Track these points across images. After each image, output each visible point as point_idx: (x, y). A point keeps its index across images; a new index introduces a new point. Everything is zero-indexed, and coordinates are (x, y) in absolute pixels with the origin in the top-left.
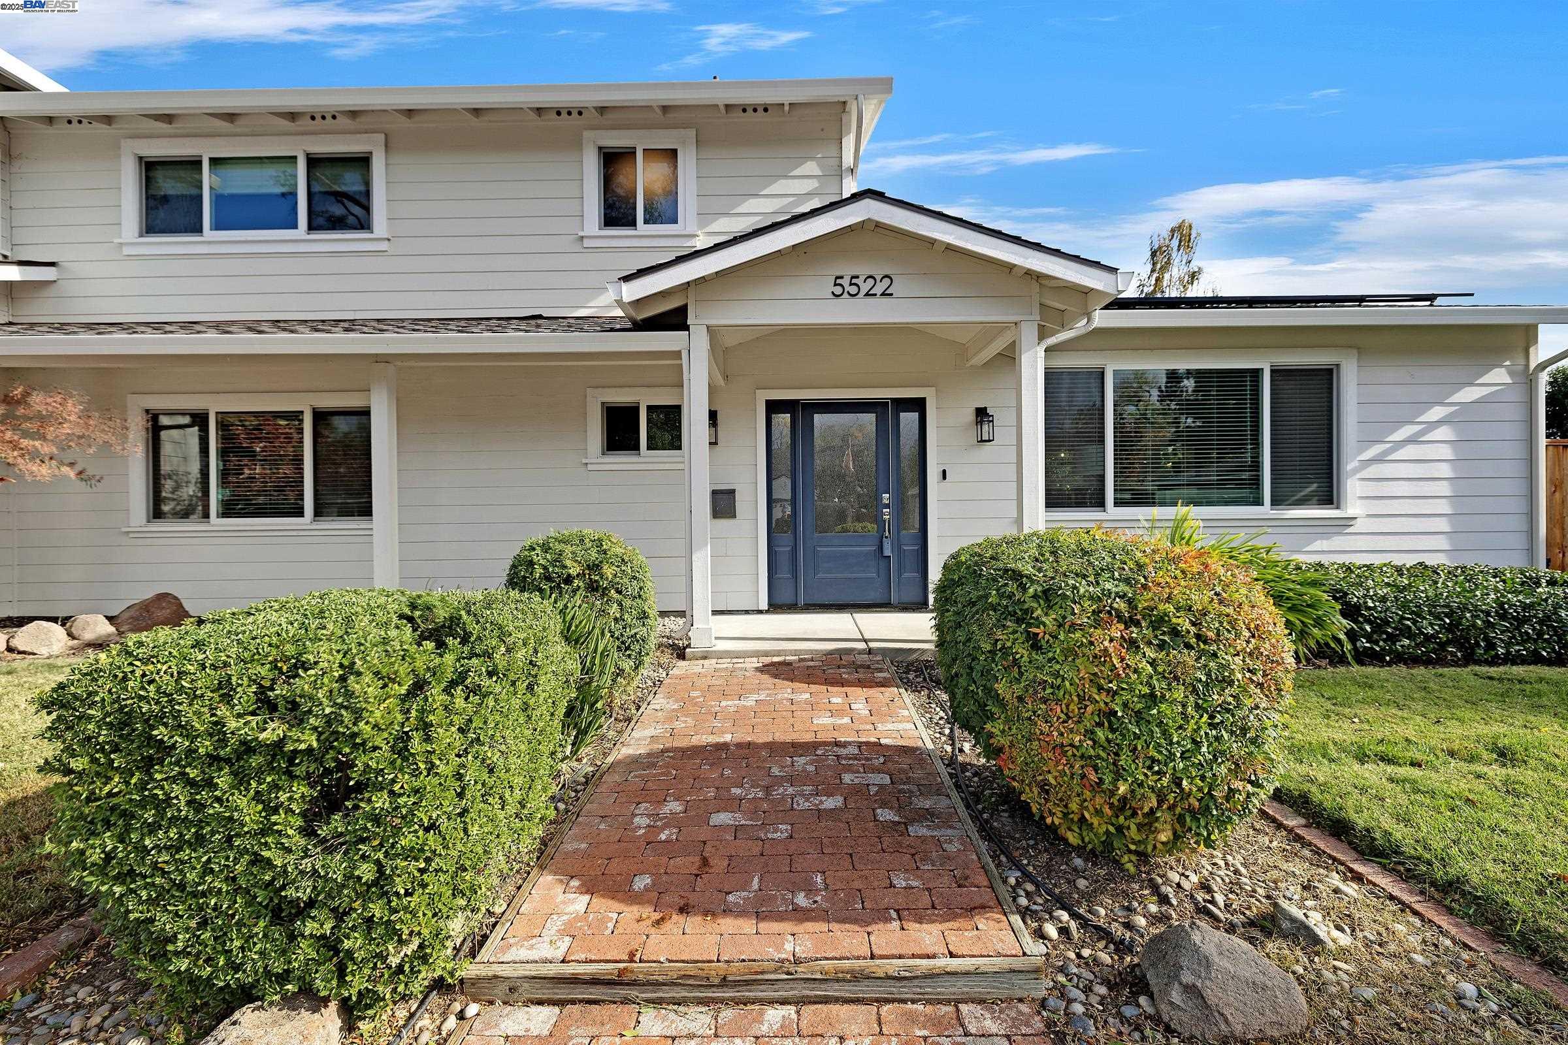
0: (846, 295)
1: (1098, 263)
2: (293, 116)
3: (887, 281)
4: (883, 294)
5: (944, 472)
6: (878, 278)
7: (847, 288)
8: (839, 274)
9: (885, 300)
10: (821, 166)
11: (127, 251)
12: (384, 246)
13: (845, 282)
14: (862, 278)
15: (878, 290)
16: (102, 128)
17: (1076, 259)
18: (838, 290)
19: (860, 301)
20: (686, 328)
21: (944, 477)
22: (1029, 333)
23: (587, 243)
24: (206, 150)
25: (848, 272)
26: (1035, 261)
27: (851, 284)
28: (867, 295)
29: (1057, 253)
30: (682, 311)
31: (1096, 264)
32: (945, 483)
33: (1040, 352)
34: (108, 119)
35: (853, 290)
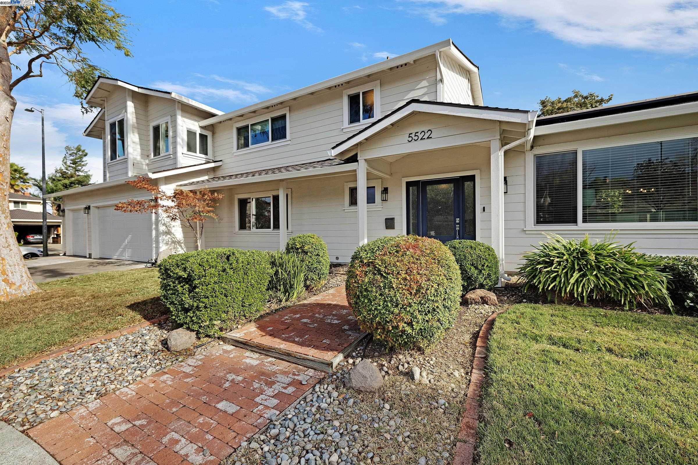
0: (413, 140)
1: (518, 110)
2: (268, 108)
3: (430, 132)
4: (428, 138)
5: (484, 208)
6: (426, 132)
7: (414, 138)
8: (411, 132)
9: (429, 140)
10: (428, 82)
11: (235, 155)
12: (289, 142)
13: (413, 135)
14: (420, 133)
15: (426, 137)
16: (230, 122)
17: (507, 110)
18: (410, 139)
19: (419, 142)
20: (357, 161)
21: (484, 211)
22: (495, 144)
23: (344, 131)
24: (250, 122)
25: (413, 131)
26: (485, 115)
27: (415, 136)
28: (421, 139)
29: (496, 109)
30: (356, 155)
31: (517, 111)
32: (484, 213)
33: (501, 153)
34: (231, 119)
35: (416, 138)
